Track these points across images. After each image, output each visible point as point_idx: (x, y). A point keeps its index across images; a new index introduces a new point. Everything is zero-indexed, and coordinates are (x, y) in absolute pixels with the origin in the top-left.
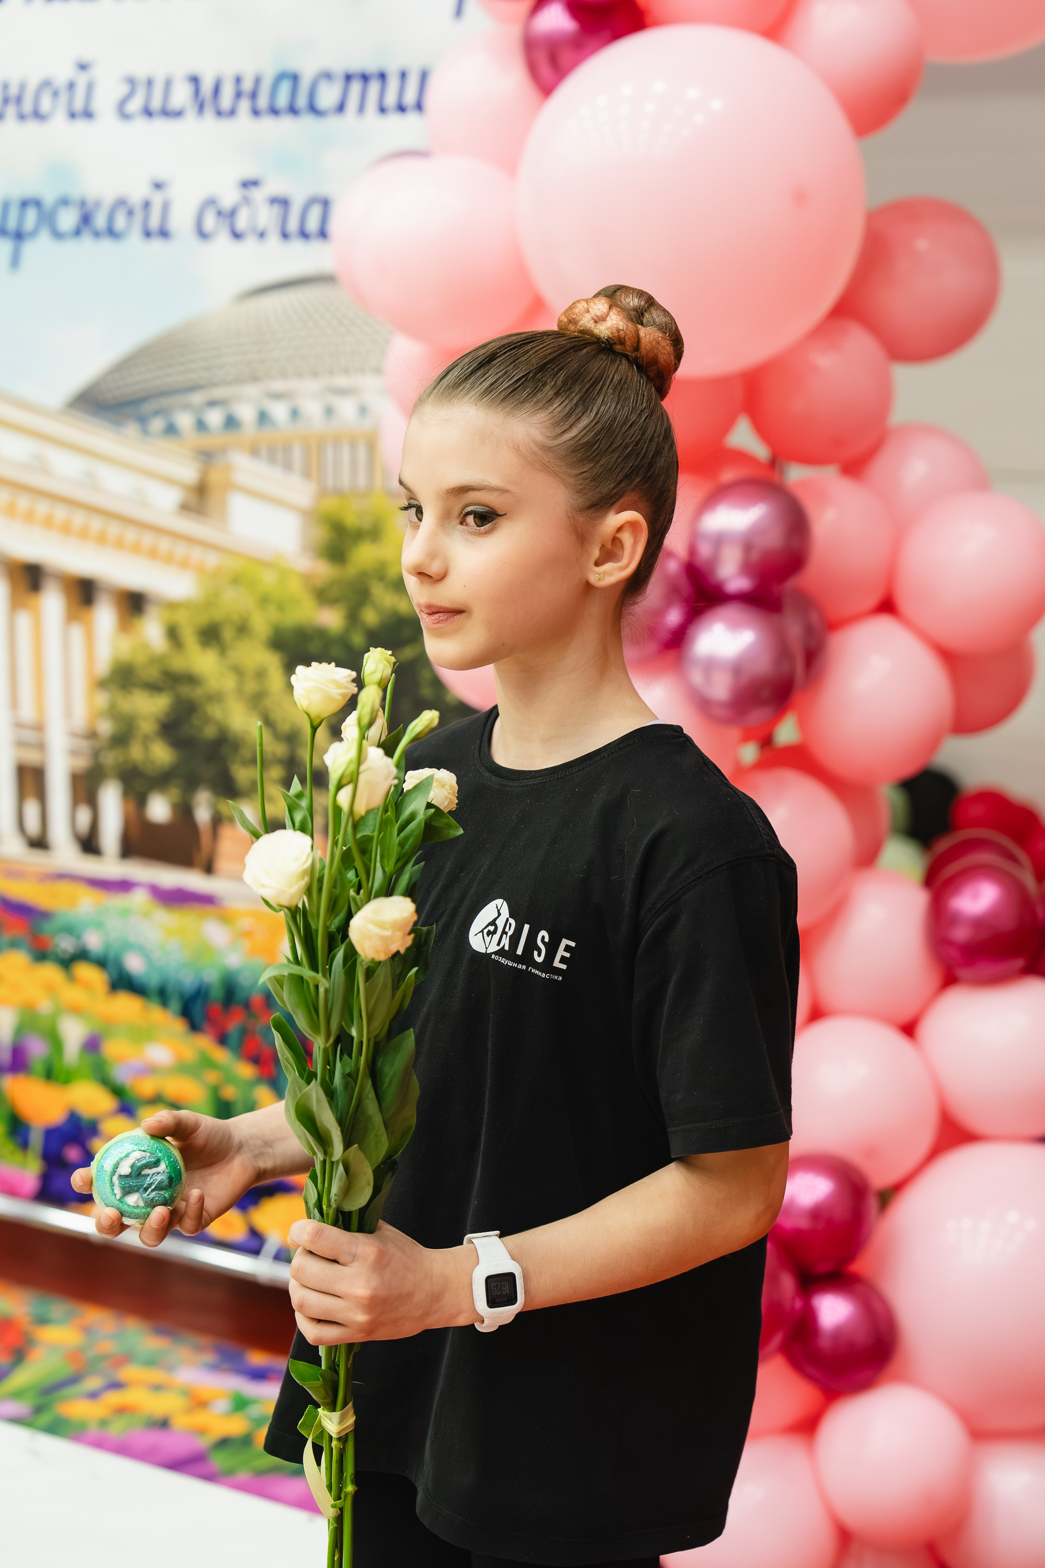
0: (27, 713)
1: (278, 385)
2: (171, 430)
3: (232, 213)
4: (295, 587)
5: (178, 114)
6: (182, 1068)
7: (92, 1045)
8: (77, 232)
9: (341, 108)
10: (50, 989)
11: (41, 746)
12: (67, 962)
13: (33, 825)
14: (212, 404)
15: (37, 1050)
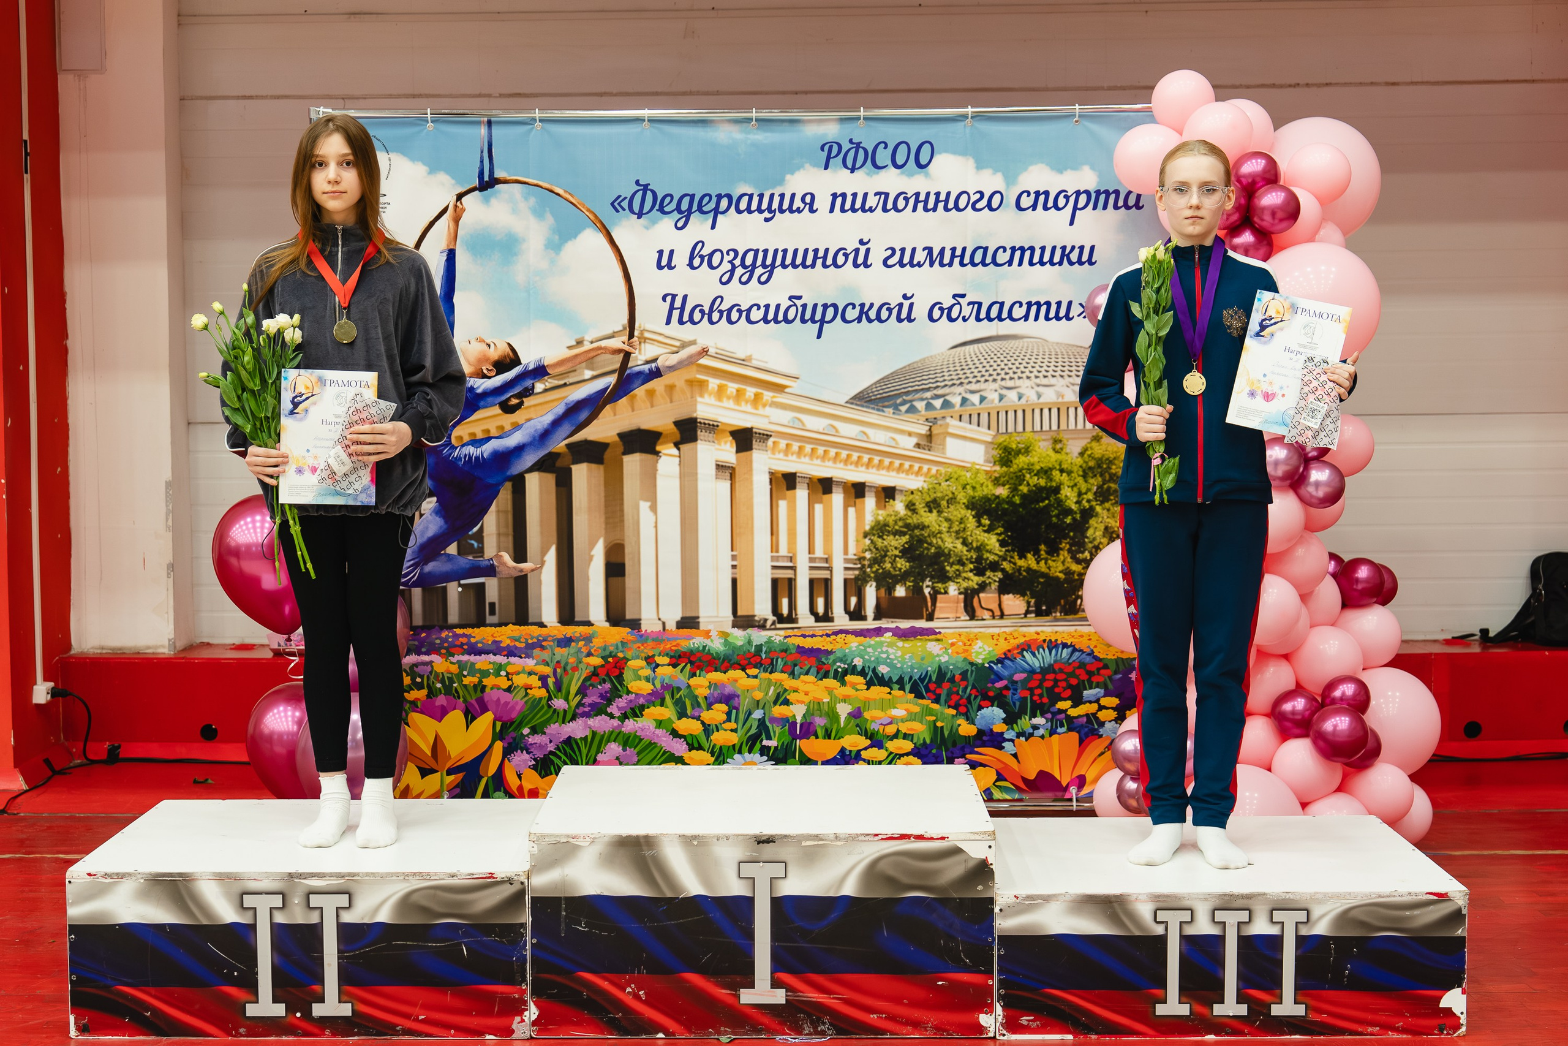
0: (819, 553)
1: (973, 387)
2: (912, 410)
3: (950, 309)
4: (982, 478)
5: (919, 265)
6: (912, 717)
7: (856, 714)
8: (859, 320)
9: (1010, 262)
10: (829, 690)
11: (830, 569)
12: (840, 676)
13: (821, 610)
14: (937, 397)
15: (820, 722)
